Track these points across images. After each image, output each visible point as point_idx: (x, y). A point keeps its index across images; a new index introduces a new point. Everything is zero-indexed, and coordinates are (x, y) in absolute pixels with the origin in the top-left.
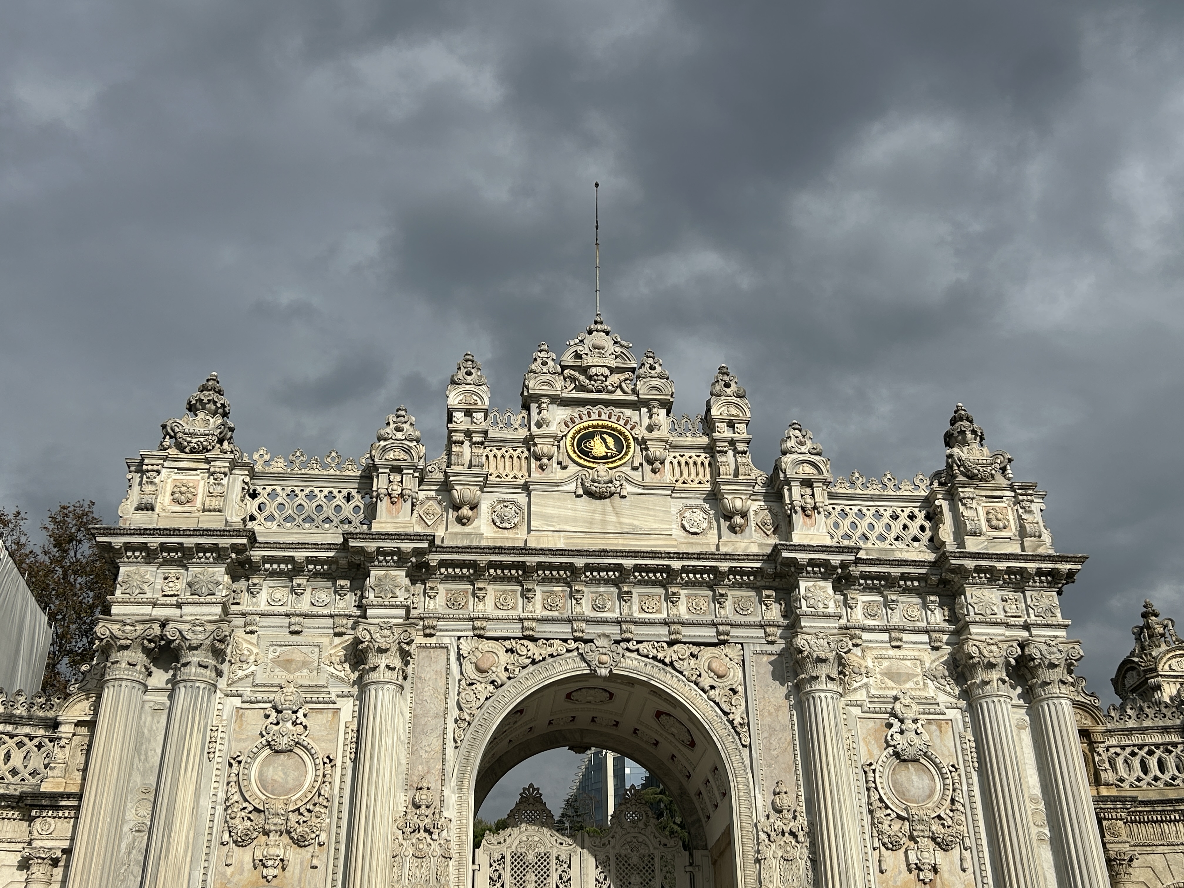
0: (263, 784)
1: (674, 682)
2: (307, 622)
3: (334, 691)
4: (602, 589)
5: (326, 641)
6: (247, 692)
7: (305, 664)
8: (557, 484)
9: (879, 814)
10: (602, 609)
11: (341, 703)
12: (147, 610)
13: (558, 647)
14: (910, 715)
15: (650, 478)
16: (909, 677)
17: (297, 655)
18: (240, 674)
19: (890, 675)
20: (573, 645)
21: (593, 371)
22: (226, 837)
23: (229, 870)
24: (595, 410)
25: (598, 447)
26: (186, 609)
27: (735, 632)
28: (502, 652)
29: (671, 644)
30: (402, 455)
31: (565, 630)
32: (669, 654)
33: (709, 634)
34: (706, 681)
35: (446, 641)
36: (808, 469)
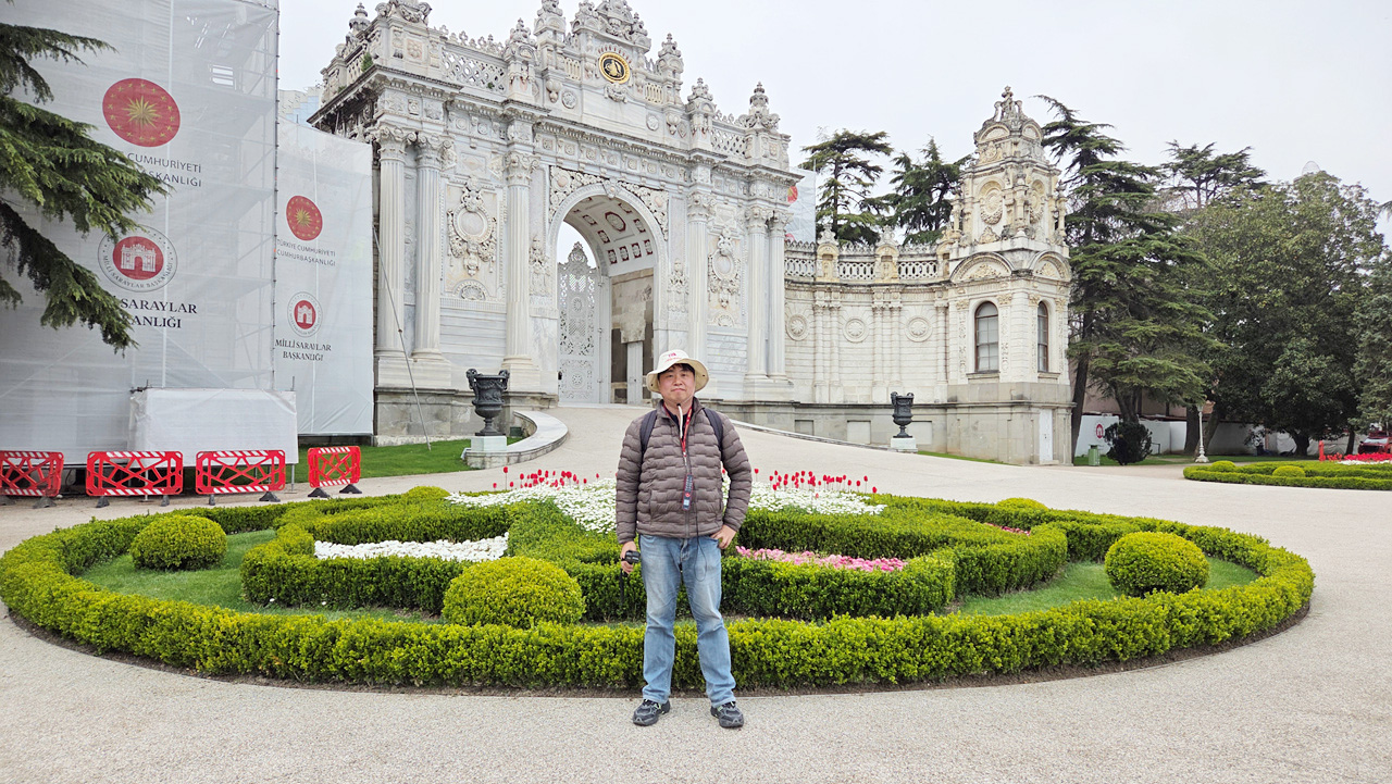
0: (464, 228)
1: (639, 205)
2: (480, 143)
3: (494, 184)
4: (613, 152)
5: (488, 155)
6: (453, 177)
7: (479, 166)
8: (596, 88)
9: (712, 277)
10: (612, 163)
11: (497, 191)
12: (405, 121)
13: (594, 180)
14: (727, 236)
15: (637, 95)
16: (729, 218)
17: (474, 160)
18: (449, 166)
19: (722, 216)
20: (600, 179)
21: (613, 21)
22: (450, 252)
23: (452, 269)
24: (613, 46)
25: (613, 69)
26: (425, 125)
27: (668, 186)
28: (569, 178)
29: (641, 186)
30: (529, 55)
31: (596, 171)
32: (639, 191)
33: (656, 185)
34: (653, 208)
35: (544, 166)
36: (707, 107)
